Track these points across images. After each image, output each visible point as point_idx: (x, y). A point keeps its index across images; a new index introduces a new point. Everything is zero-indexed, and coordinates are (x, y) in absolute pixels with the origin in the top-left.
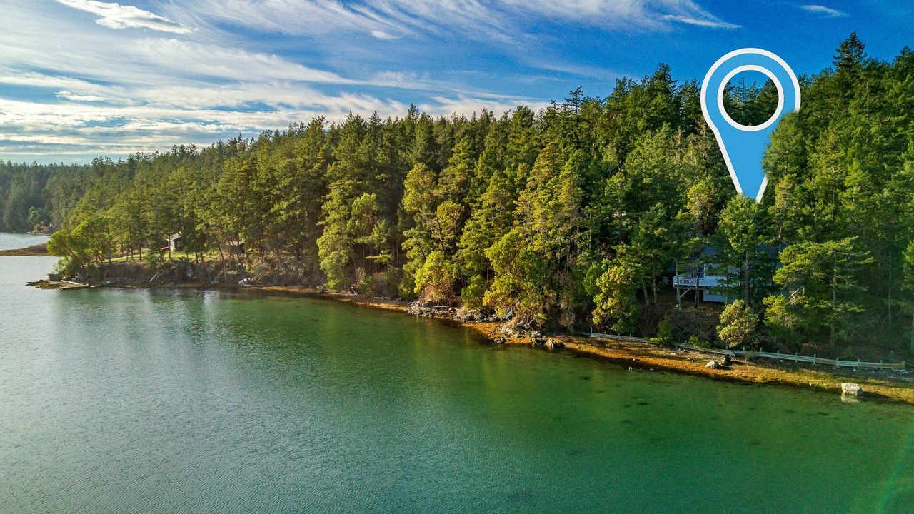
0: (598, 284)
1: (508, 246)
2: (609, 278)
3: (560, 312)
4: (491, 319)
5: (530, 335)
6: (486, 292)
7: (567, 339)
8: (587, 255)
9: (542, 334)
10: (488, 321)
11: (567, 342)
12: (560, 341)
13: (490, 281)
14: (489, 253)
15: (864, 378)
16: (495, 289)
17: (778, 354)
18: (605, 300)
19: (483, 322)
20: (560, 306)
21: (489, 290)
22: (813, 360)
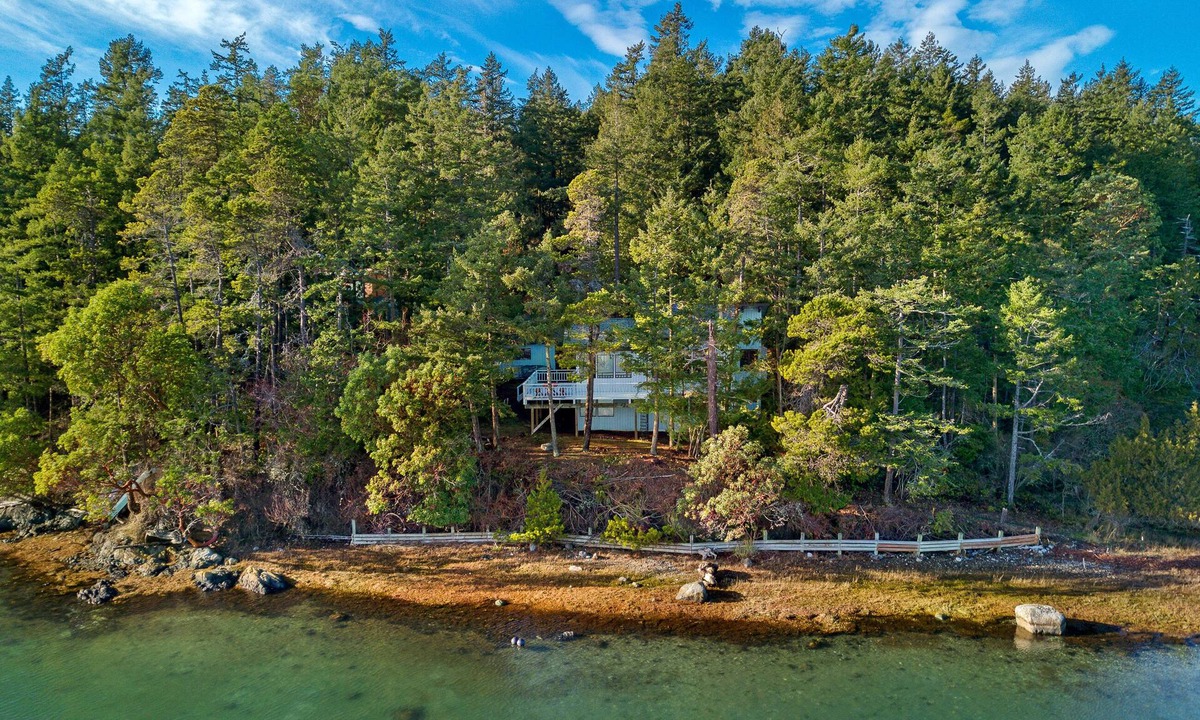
0: (382, 412)
1: (112, 319)
2: (411, 394)
3: (267, 488)
4: (65, 522)
5: (187, 560)
6: (45, 455)
7: (293, 561)
8: (337, 338)
9: (223, 553)
10: (55, 530)
11: (297, 567)
12: (278, 570)
13: (60, 422)
14: (49, 347)
15: (1004, 579)
16: (76, 446)
17: (802, 540)
18: (403, 450)
19: (40, 531)
20: (266, 475)
21: (55, 449)
22: (873, 545)
